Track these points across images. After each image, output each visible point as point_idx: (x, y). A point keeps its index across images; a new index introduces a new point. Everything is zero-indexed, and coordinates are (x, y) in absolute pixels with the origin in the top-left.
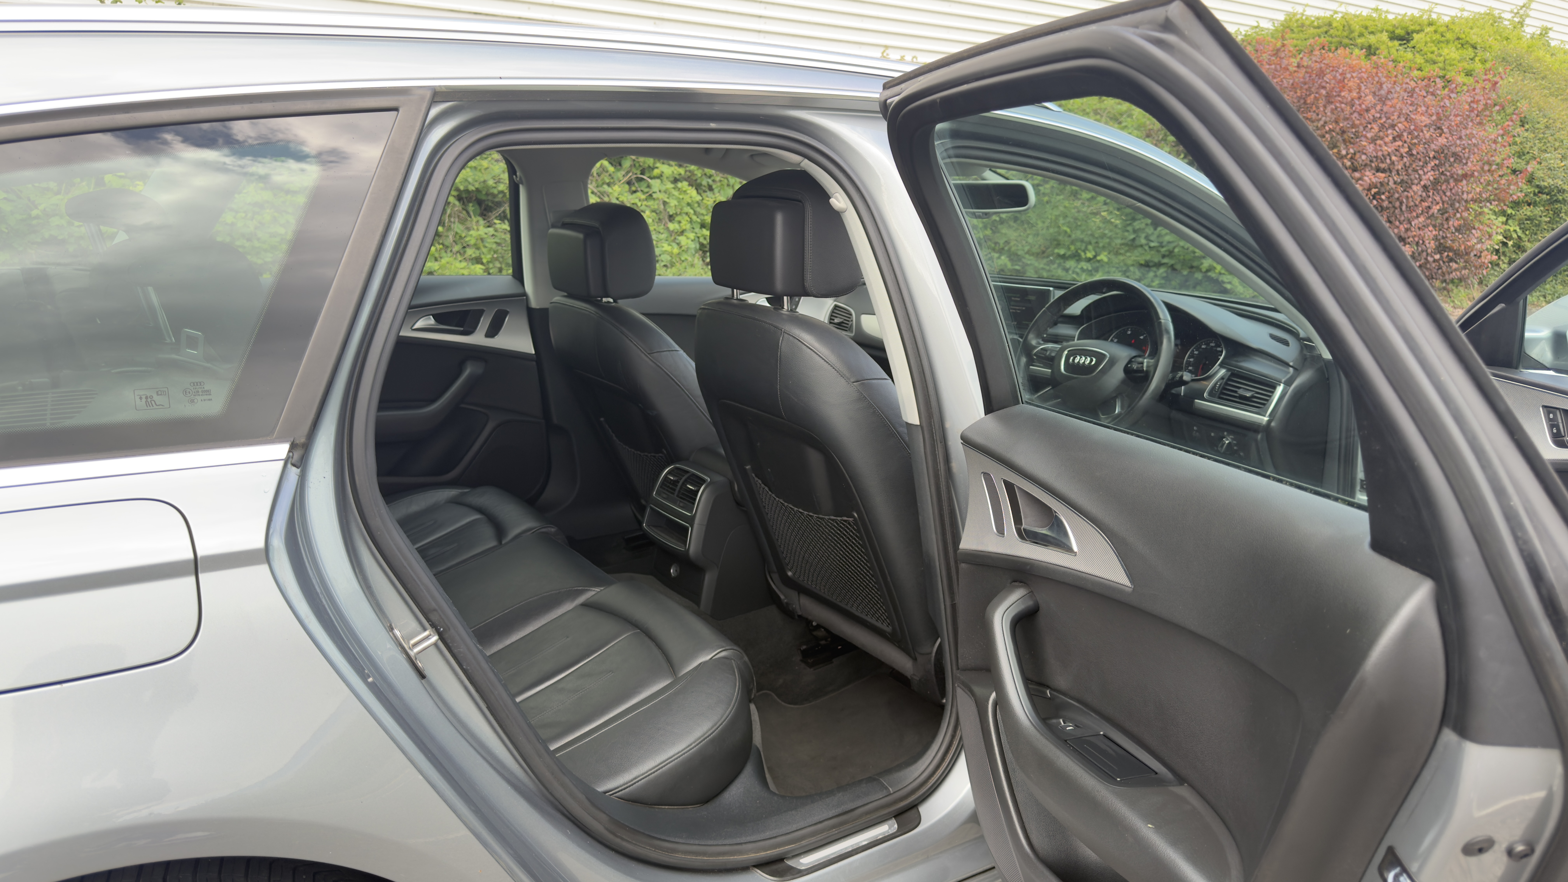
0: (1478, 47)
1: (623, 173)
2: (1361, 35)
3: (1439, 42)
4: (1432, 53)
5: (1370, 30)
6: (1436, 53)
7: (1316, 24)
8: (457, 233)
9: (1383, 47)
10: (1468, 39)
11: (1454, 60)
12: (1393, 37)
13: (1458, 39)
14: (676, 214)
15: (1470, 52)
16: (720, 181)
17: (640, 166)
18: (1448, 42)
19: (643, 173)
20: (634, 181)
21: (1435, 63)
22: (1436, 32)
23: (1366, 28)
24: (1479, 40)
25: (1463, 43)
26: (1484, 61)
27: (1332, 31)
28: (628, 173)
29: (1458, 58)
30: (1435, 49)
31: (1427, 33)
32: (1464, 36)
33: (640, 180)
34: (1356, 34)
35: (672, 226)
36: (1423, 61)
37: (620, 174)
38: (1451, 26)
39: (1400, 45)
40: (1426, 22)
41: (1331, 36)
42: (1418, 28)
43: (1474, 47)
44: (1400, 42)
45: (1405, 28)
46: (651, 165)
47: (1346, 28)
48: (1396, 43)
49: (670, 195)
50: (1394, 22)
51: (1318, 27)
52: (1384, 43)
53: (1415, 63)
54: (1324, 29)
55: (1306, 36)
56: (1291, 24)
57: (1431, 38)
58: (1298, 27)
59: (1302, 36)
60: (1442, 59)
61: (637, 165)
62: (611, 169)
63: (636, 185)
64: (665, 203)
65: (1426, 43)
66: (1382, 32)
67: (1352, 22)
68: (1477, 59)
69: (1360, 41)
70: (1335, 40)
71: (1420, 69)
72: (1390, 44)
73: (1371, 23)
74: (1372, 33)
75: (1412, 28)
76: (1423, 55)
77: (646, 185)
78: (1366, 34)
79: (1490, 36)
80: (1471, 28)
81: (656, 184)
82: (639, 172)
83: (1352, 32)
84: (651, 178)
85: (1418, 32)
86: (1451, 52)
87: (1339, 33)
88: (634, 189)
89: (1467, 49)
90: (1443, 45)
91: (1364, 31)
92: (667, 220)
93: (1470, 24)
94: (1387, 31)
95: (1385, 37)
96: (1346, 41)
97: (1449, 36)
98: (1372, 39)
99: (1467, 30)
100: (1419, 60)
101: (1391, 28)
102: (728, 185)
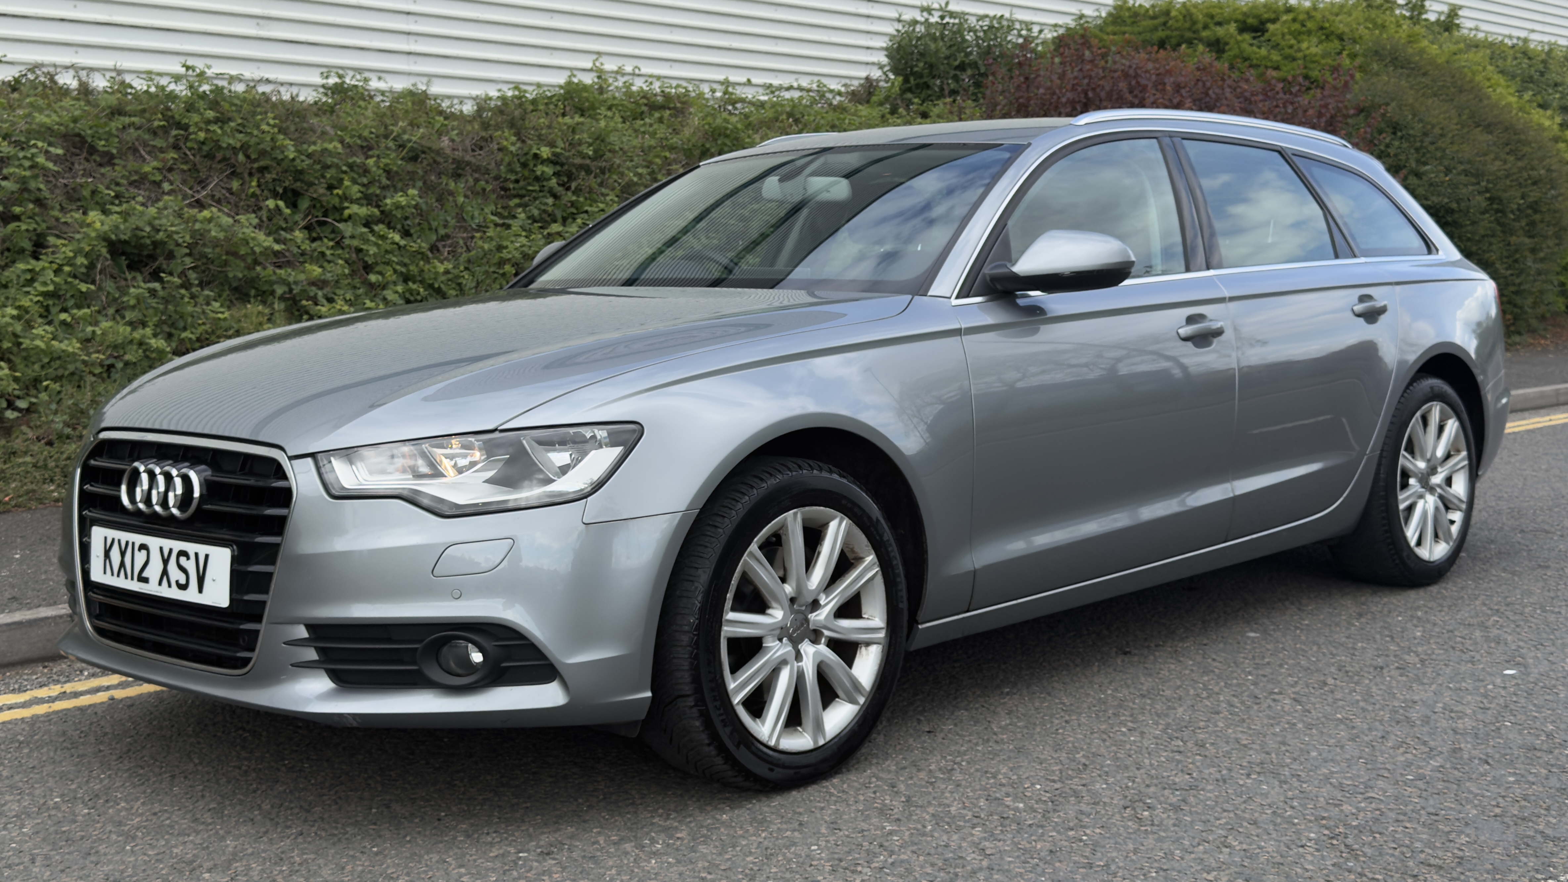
0: (1345, 37)
1: (302, 216)
2: (1206, 27)
3: (1300, 33)
4: (1291, 47)
5: (1217, 19)
6: (1296, 47)
7: (1151, 12)
8: (108, 293)
9: (1232, 41)
10: (1332, 29)
11: (1315, 55)
12: (1244, 28)
13: (1322, 28)
14: (376, 264)
15: (1336, 44)
16: (419, 224)
17: (322, 206)
18: (1309, 33)
19: (325, 215)
20: (315, 225)
21: (1294, 59)
22: (1294, 20)
23: (1212, 17)
24: (1346, 30)
25: (1327, 33)
26: (1353, 56)
27: (1170, 23)
28: (306, 216)
29: (1320, 52)
30: (1293, 42)
31: (1285, 22)
32: (1327, 25)
33: (322, 224)
34: (1200, 26)
35: (373, 278)
36: (1279, 58)
37: (298, 217)
38: (1313, 13)
39: (1254, 38)
40: (1282, 9)
41: (1169, 28)
42: (1273, 16)
43: (1341, 38)
44: (1253, 35)
45: (1256, 17)
46: (337, 205)
47: (1188, 18)
48: (1247, 36)
49: (367, 241)
50: (1245, 9)
51: (1154, 18)
52: (1232, 36)
53: (1271, 61)
54: (1162, 20)
55: (1140, 29)
56: (1122, 13)
57: (1289, 28)
58: (1130, 17)
59: (1136, 29)
60: (1300, 55)
61: (318, 205)
62: (288, 211)
63: (318, 229)
64: (359, 251)
65: (1283, 35)
66: (1228, 22)
67: (1194, 11)
68: (1345, 53)
69: (1205, 34)
70: (1175, 33)
71: (1277, 68)
72: (1239, 38)
73: (1218, 11)
74: (1219, 24)
75: (1266, 16)
76: (1280, 50)
77: (330, 230)
78: (1211, 25)
79: (1359, 24)
80: (1337, 15)
81: (346, 228)
82: (320, 214)
83: (1194, 23)
84: (340, 221)
85: (1274, 21)
86: (1311, 47)
87: (1179, 24)
88: (314, 235)
89: (1332, 41)
90: (1305, 37)
91: (1209, 20)
92: (363, 272)
93: (1335, 10)
94: (1236, 21)
95: (1232, 28)
96: (1188, 35)
97: (1310, 25)
98: (1220, 31)
99: (1332, 18)
100: (1275, 57)
101: (1240, 17)
102: (430, 229)
